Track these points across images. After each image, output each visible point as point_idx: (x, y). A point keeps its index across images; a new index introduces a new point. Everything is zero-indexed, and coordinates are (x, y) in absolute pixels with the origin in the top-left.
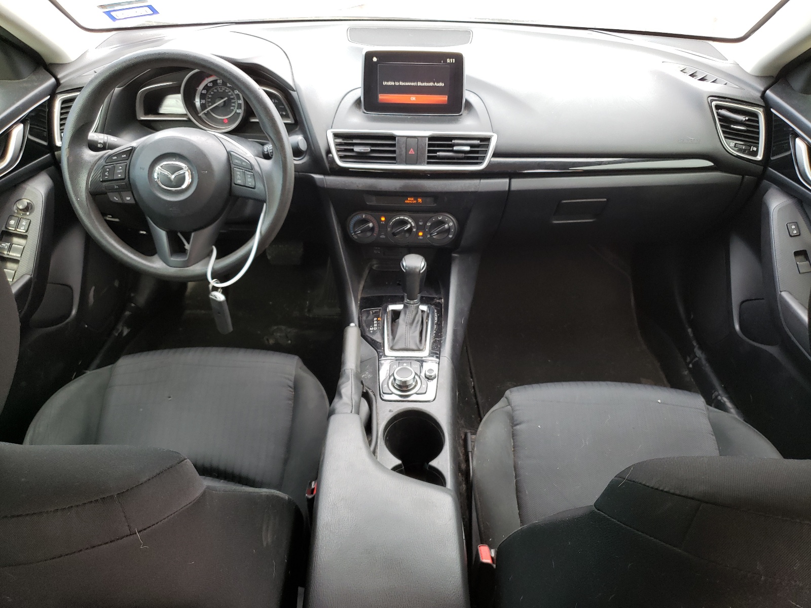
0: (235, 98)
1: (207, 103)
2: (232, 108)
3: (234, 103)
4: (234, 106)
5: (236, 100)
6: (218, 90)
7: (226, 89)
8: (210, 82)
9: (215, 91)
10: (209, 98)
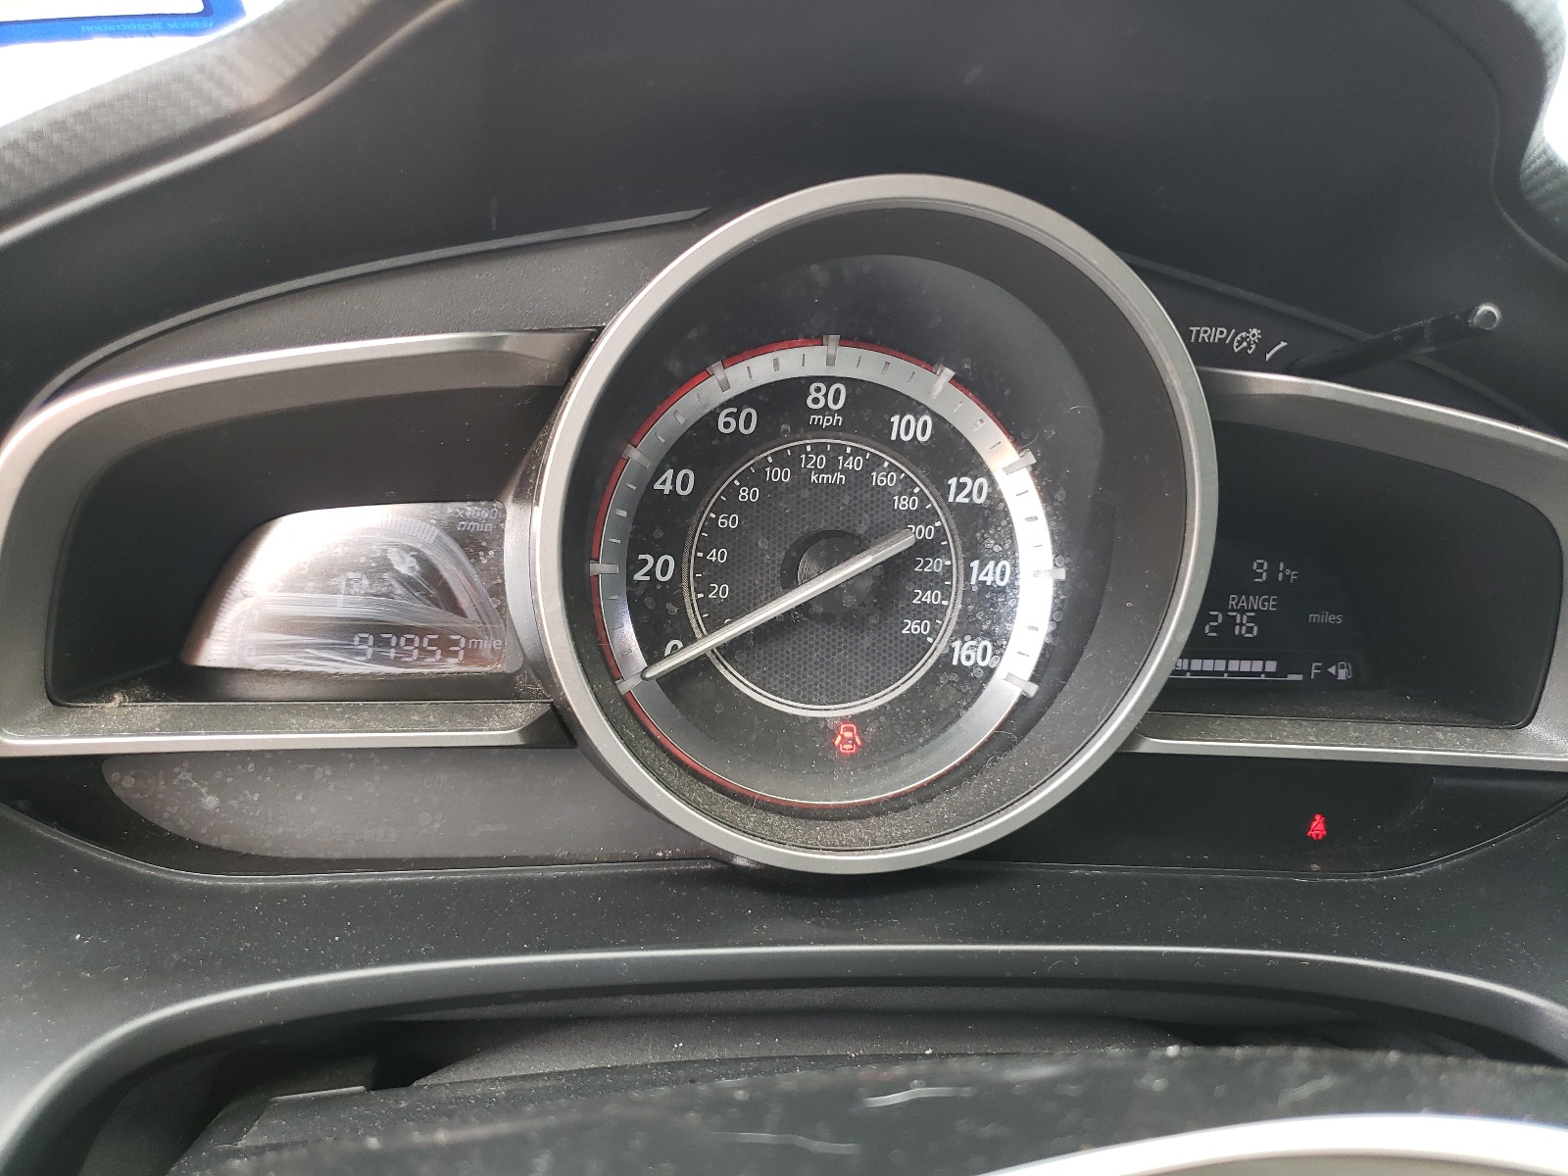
0: (952, 542)
1: (690, 576)
2: (913, 627)
3: (938, 582)
4: (934, 613)
5: (954, 561)
6: (801, 478)
7: (874, 463)
8: (740, 401)
9: (782, 475)
10: (715, 536)
